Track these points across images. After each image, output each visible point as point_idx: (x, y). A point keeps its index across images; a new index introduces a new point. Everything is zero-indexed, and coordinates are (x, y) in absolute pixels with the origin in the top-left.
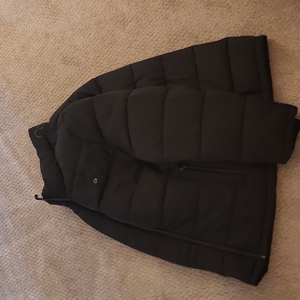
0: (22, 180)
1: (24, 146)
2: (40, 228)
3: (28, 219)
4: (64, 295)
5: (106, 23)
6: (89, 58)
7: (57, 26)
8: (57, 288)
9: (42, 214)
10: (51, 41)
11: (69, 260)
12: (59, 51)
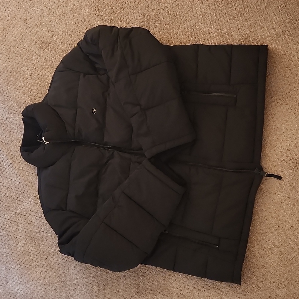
0: (2, 161)
2: (20, 206)
3: (9, 197)
4: (43, 269)
5: (81, 8)
6: (66, 43)
7: (35, 11)
8: (36, 262)
9: (21, 193)
10: (30, 26)
11: (47, 236)
12: (36, 35)
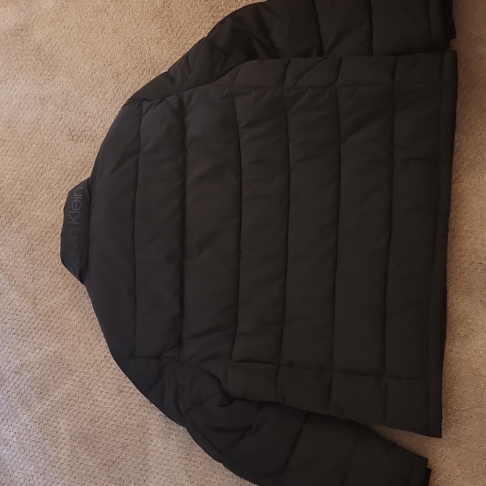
1: (23, 269)
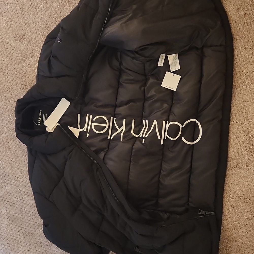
4: (25, 248)
6: (39, 34)
7: (8, 6)
8: (19, 242)
9: (3, 177)
10: (4, 20)
11: (28, 217)
12: (11, 28)
